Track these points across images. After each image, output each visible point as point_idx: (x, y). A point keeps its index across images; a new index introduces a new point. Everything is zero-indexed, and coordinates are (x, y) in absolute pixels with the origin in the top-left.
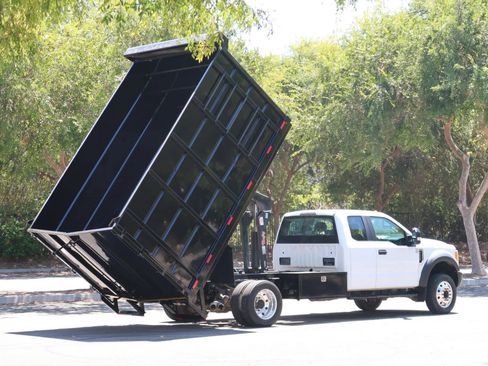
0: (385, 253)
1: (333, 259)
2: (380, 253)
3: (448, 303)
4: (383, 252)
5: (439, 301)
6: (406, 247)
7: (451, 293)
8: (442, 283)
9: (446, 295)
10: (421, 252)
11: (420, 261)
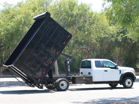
0: (107, 71)
1: (90, 73)
2: (105, 71)
5: (126, 85)
6: (115, 69)
9: (129, 83)
10: (120, 71)
11: (120, 73)
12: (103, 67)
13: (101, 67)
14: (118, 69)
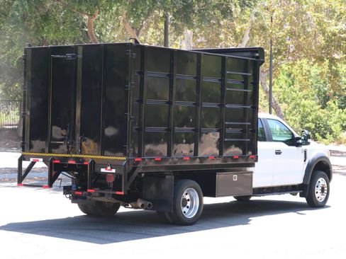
0: (280, 153)
2: (277, 153)
3: (324, 197)
4: (278, 153)
5: (317, 195)
6: (294, 148)
7: (326, 189)
8: (320, 180)
9: (323, 190)
10: (305, 152)
11: (305, 160)
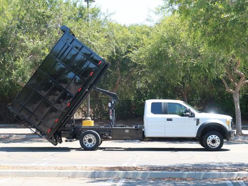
0: (171, 120)
2: (168, 120)
9: (214, 141)
10: (198, 120)
11: (197, 125)
12: (166, 113)
13: (161, 113)
14: (194, 117)
